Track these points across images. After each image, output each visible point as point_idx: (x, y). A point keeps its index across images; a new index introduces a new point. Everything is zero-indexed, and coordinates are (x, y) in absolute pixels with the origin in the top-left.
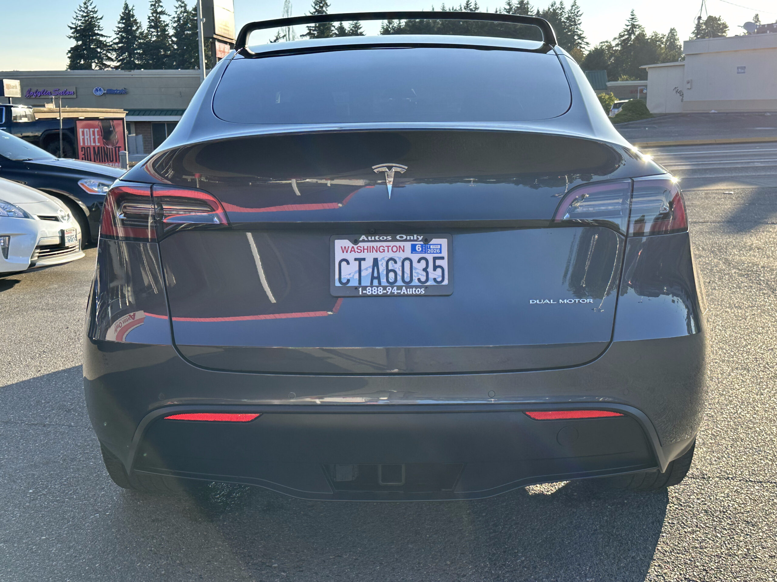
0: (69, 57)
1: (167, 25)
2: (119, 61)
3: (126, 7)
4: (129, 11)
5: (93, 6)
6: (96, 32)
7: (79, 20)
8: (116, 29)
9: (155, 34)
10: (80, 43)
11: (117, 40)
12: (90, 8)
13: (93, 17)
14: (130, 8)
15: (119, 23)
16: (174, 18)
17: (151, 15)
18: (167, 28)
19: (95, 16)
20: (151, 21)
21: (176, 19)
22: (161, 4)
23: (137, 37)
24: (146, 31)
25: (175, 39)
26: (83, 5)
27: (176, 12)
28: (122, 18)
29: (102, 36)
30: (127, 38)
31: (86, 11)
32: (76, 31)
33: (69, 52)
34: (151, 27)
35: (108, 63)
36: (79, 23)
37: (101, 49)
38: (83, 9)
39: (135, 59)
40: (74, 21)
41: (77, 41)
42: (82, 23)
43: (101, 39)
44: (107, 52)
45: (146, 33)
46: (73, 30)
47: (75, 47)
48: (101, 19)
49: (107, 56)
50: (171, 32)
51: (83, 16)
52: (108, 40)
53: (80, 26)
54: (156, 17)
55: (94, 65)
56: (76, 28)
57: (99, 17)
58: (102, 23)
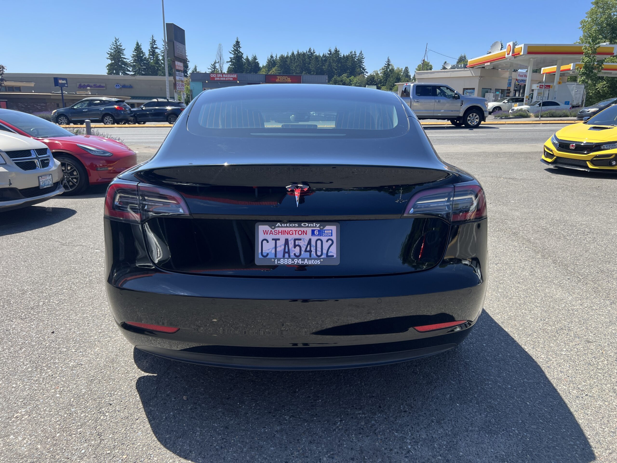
0: (107, 69)
1: (159, 54)
2: (134, 72)
3: (138, 44)
4: (139, 46)
5: (120, 43)
6: (122, 56)
7: (112, 50)
8: (132, 55)
9: (152, 58)
10: (113, 62)
11: (133, 61)
12: (118, 44)
13: (120, 49)
14: (140, 44)
15: (134, 52)
16: (162, 51)
17: (150, 49)
18: (159, 56)
19: (121, 48)
20: (150, 52)
21: (163, 51)
22: (155, 43)
23: (143, 60)
24: (148, 57)
25: (162, 62)
26: (114, 42)
27: (163, 48)
28: (135, 50)
29: (125, 59)
30: (138, 60)
31: (116, 45)
32: (111, 55)
33: (108, 66)
34: (150, 55)
35: (128, 73)
36: (113, 51)
37: (124, 65)
38: (115, 44)
39: (142, 71)
40: (110, 50)
41: (112, 61)
42: (114, 51)
43: (124, 60)
44: (127, 67)
45: (148, 58)
46: (109, 55)
47: (111, 64)
48: (124, 50)
49: (127, 69)
50: (161, 58)
51: (114, 48)
52: (128, 61)
53: (113, 53)
54: (153, 50)
55: (121, 73)
56: (111, 54)
57: (123, 49)
58: (125, 52)
